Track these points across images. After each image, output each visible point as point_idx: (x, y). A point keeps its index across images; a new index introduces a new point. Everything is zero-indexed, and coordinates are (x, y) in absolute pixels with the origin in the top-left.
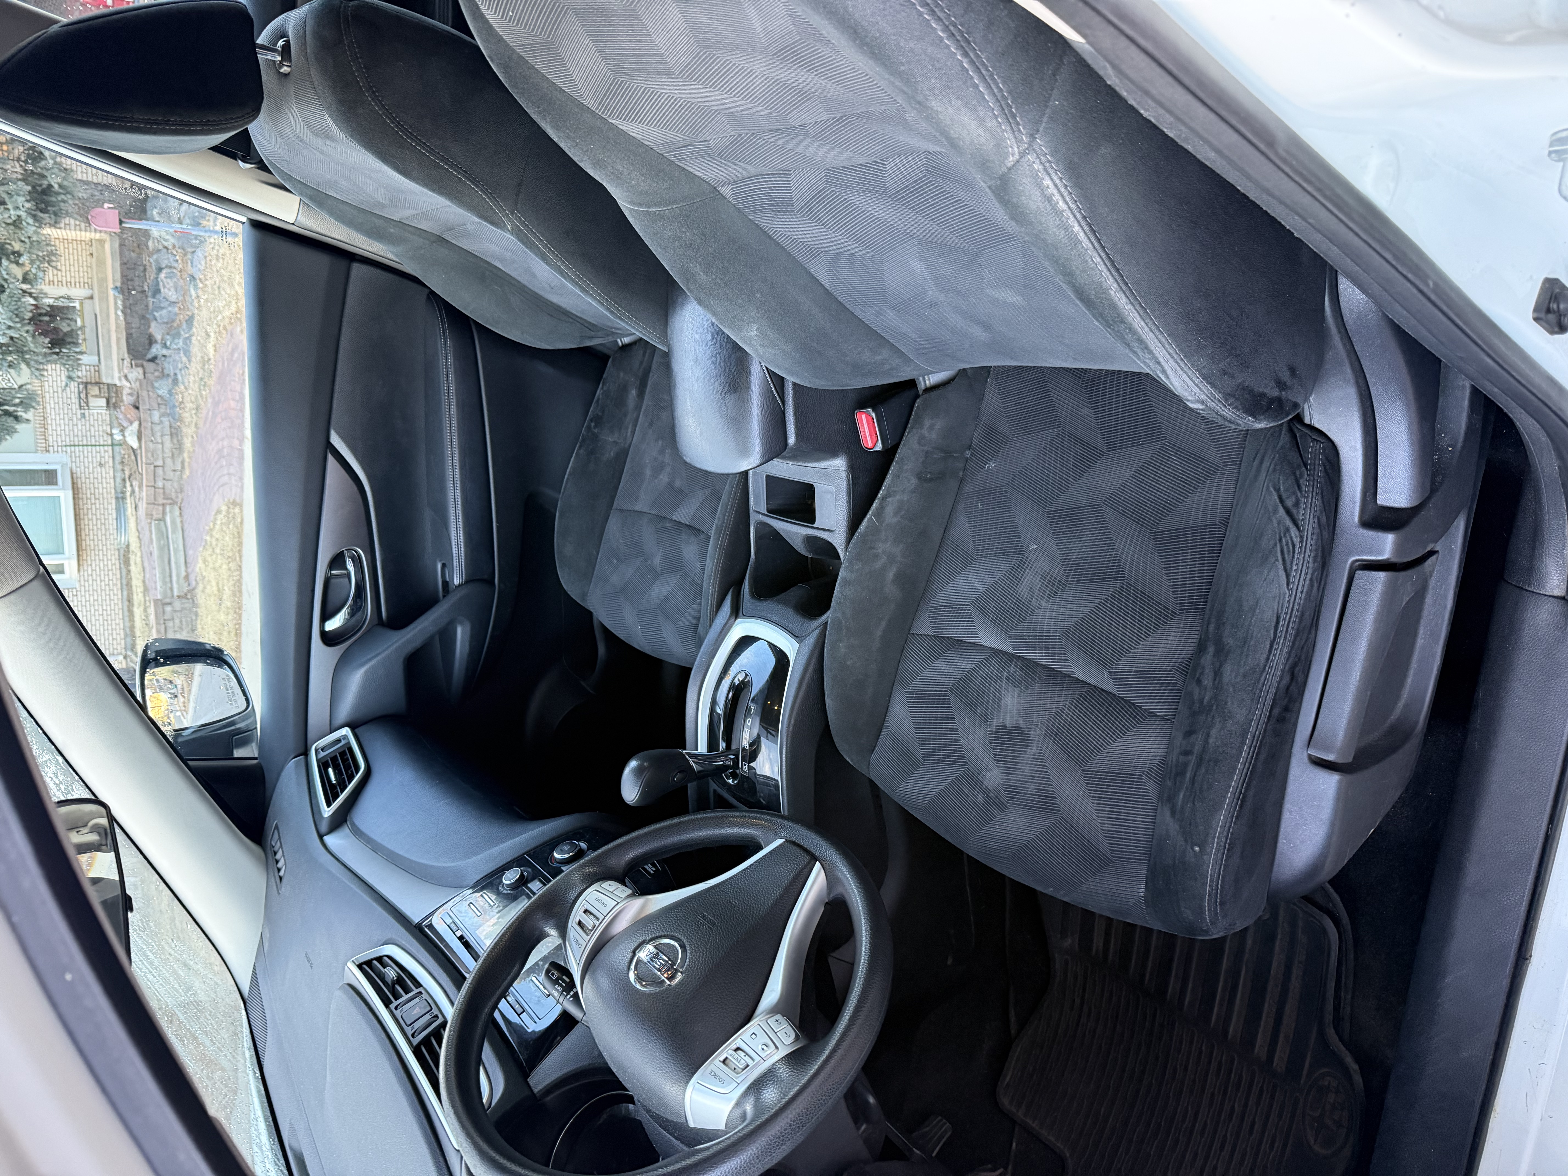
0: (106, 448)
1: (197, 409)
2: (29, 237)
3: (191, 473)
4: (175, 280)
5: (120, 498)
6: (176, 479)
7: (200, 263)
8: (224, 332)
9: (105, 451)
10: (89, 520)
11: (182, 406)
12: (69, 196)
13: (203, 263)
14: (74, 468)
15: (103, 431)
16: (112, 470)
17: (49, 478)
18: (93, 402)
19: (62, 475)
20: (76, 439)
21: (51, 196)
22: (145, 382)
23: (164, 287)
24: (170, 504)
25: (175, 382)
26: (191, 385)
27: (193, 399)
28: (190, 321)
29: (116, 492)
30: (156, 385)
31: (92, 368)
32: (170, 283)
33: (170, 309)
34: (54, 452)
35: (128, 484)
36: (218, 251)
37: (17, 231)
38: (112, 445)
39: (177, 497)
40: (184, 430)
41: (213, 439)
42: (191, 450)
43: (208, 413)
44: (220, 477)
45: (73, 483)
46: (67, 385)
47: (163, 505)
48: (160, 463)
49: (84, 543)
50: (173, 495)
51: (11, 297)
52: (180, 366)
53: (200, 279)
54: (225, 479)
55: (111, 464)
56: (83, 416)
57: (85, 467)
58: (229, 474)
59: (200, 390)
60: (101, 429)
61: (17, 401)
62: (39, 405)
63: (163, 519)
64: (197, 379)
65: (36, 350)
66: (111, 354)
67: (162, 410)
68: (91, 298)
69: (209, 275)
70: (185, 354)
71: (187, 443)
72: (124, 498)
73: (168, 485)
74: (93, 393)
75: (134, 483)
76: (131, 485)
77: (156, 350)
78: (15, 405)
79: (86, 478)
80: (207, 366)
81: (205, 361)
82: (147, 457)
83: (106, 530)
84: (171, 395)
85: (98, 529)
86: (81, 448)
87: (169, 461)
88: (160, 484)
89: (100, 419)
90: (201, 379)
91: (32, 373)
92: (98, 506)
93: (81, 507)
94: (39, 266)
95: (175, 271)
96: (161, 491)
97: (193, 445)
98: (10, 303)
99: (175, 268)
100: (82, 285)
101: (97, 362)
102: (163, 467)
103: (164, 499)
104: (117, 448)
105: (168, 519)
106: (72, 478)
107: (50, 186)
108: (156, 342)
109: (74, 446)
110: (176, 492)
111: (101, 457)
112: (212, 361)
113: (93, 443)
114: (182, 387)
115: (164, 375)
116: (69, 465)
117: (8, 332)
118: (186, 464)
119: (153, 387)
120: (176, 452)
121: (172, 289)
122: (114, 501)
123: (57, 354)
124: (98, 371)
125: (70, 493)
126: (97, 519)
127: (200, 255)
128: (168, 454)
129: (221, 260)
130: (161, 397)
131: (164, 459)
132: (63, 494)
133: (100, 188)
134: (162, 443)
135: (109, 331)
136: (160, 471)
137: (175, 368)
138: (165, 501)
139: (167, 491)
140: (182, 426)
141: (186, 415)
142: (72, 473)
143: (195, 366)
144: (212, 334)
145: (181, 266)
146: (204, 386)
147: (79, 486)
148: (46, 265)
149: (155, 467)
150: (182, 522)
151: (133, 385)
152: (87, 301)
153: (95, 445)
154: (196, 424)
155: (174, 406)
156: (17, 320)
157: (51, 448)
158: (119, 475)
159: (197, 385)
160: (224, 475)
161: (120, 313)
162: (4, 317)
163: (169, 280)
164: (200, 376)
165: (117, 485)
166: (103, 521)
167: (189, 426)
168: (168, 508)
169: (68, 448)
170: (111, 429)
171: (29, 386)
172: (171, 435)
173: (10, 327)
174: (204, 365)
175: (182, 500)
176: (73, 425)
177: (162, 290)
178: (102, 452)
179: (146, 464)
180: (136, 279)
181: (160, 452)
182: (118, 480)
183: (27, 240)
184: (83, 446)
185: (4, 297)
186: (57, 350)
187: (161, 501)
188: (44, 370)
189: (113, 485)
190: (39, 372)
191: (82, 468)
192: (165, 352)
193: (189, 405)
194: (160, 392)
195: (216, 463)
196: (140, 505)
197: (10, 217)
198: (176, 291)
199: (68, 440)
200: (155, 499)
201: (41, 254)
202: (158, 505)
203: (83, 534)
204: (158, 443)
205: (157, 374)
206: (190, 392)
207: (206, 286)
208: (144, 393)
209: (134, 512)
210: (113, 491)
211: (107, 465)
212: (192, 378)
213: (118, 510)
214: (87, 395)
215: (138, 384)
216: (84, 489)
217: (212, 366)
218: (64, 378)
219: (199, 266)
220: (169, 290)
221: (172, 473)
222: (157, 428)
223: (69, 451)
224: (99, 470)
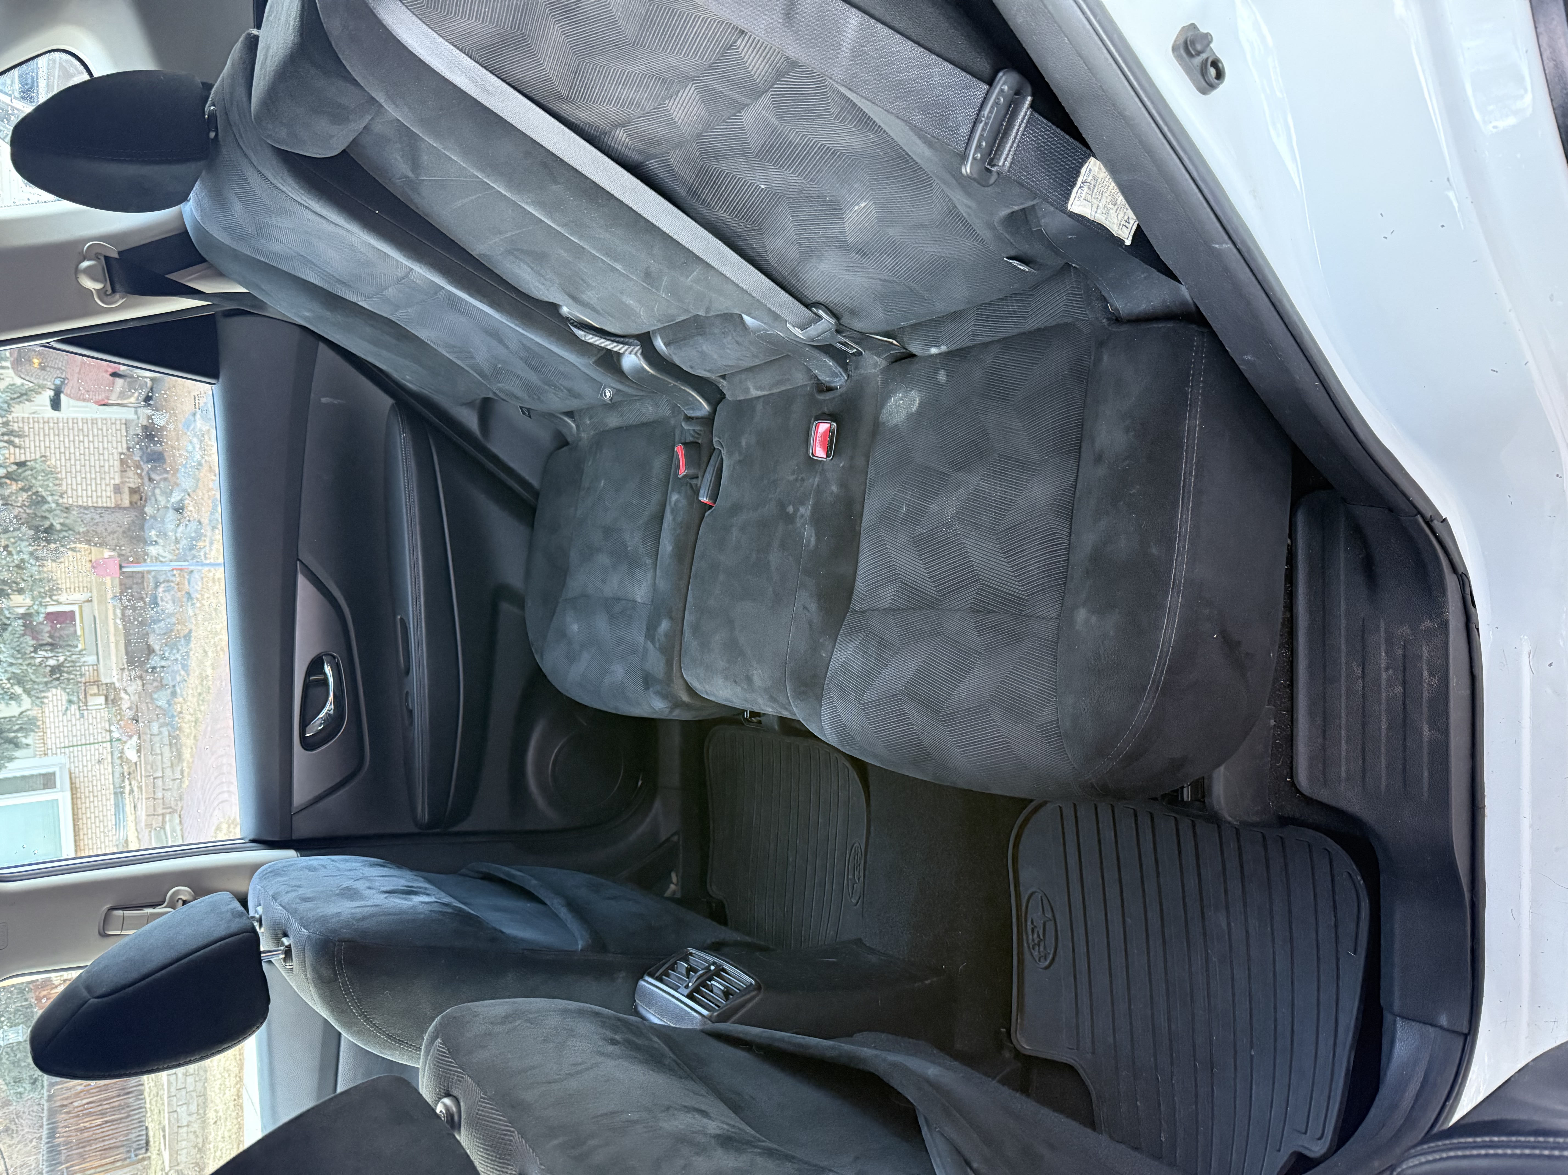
0: (105, 745)
1: (196, 723)
2: (32, 576)
3: (190, 781)
4: (172, 593)
5: (119, 794)
6: (175, 787)
7: (197, 584)
8: (221, 653)
9: (103, 748)
10: (87, 818)
11: (181, 715)
12: (70, 532)
13: (200, 583)
14: (73, 768)
15: (102, 728)
16: (110, 765)
17: (48, 781)
18: (92, 701)
19: (61, 777)
20: (75, 739)
21: (52, 534)
22: (143, 695)
23: (162, 600)
24: (170, 813)
25: (174, 694)
26: (190, 698)
27: (192, 712)
28: (188, 637)
29: (115, 788)
30: (155, 696)
31: (91, 668)
32: (168, 597)
33: (168, 620)
34: (53, 754)
35: (127, 782)
36: (214, 574)
37: (20, 571)
38: (111, 741)
39: (177, 805)
40: (183, 739)
41: (212, 755)
42: (191, 760)
43: (207, 727)
44: (220, 793)
45: (72, 783)
46: (67, 709)
47: (163, 815)
48: (159, 774)
49: (82, 843)
50: (173, 804)
51: (14, 634)
52: (178, 678)
53: (198, 599)
54: (226, 796)
55: (110, 760)
56: (82, 716)
57: (83, 766)
58: (229, 792)
59: (199, 704)
60: (99, 726)
61: (17, 727)
62: (39, 728)
63: (163, 828)
64: (196, 694)
65: (37, 680)
66: (109, 654)
67: (161, 721)
68: (89, 601)
69: (206, 595)
70: (183, 668)
71: (187, 754)
72: (122, 793)
73: (168, 794)
74: (92, 692)
75: (133, 783)
76: (130, 784)
77: (155, 661)
78: (14, 732)
79: (84, 777)
80: (205, 682)
81: (203, 678)
82: (146, 770)
83: (104, 827)
84: (170, 705)
85: (96, 827)
86: (79, 748)
87: (168, 772)
88: (159, 795)
89: (98, 717)
90: (200, 694)
91: (33, 702)
92: (96, 804)
93: (79, 806)
94: (41, 602)
95: (172, 584)
96: (161, 801)
97: (192, 756)
98: (12, 640)
99: (172, 582)
100: (81, 589)
101: (96, 662)
102: (162, 777)
103: (164, 808)
104: (115, 744)
105: (168, 828)
106: (71, 778)
107: (52, 525)
108: (154, 651)
109: (73, 746)
110: (176, 800)
111: (99, 754)
112: (210, 678)
113: (92, 741)
114: (181, 700)
115: (162, 686)
116: (68, 766)
117: (9, 669)
118: (185, 774)
119: (152, 699)
120: (175, 761)
121: (170, 602)
122: (112, 796)
123: (58, 679)
124: (97, 670)
125: (68, 794)
126: (95, 817)
127: (197, 576)
128: (168, 764)
129: (217, 584)
130: (160, 707)
131: (163, 769)
132: (61, 796)
133: (99, 511)
134: (161, 754)
135: (108, 632)
136: (159, 782)
137: (174, 679)
138: (164, 811)
139: (167, 801)
140: (181, 736)
141: (185, 727)
142: (70, 774)
143: (193, 680)
144: (210, 654)
145: (178, 579)
146: (203, 701)
147: (78, 786)
148: (48, 599)
149: (154, 778)
150: (181, 830)
151: (132, 698)
152: (86, 604)
153: (94, 743)
154: (195, 737)
155: (173, 716)
156: (19, 656)
157: (50, 751)
158: (118, 769)
159: (195, 699)
160: (223, 792)
161: (119, 622)
162: (6, 655)
163: (167, 594)
164: (199, 691)
165: (116, 780)
166: (101, 818)
167: (188, 737)
168: (168, 817)
169: (67, 749)
170: (110, 725)
171: (29, 713)
172: (170, 744)
173: (11, 664)
174: (202, 681)
175: (182, 807)
176: (72, 726)
177: (160, 603)
178: (101, 748)
179: (146, 776)
180: (135, 586)
181: (159, 764)
182: (117, 775)
183: (29, 579)
184: (81, 745)
185: (6, 635)
186: (58, 675)
187: (160, 811)
188: (44, 697)
189: (111, 781)
190: (39, 701)
191: (81, 767)
192: (163, 663)
193: (188, 717)
194: (159, 703)
195: (216, 778)
196: (139, 806)
197: (13, 561)
198: (174, 603)
199: (66, 741)
200: (154, 810)
201: (42, 590)
202: (158, 815)
203: (81, 833)
204: (156, 754)
205: (155, 684)
206: (189, 704)
207: (203, 605)
208: (144, 707)
209: (133, 812)
210: (112, 787)
211: (106, 762)
212: (190, 692)
213: (117, 805)
214: (85, 695)
215: (137, 696)
216: (82, 788)
217: (210, 683)
218: (64, 702)
219: (196, 587)
220: (167, 602)
221: (171, 783)
222: (156, 739)
223: (67, 752)
224: (97, 766)
